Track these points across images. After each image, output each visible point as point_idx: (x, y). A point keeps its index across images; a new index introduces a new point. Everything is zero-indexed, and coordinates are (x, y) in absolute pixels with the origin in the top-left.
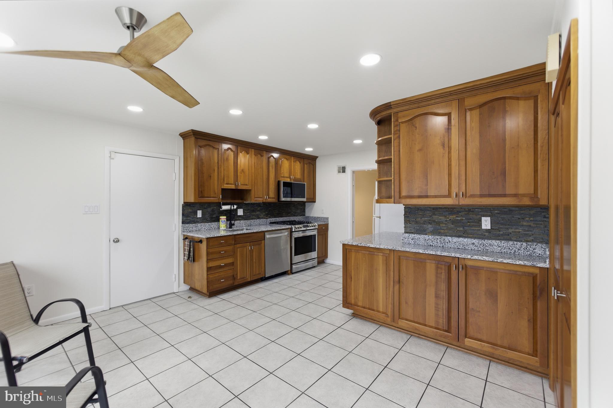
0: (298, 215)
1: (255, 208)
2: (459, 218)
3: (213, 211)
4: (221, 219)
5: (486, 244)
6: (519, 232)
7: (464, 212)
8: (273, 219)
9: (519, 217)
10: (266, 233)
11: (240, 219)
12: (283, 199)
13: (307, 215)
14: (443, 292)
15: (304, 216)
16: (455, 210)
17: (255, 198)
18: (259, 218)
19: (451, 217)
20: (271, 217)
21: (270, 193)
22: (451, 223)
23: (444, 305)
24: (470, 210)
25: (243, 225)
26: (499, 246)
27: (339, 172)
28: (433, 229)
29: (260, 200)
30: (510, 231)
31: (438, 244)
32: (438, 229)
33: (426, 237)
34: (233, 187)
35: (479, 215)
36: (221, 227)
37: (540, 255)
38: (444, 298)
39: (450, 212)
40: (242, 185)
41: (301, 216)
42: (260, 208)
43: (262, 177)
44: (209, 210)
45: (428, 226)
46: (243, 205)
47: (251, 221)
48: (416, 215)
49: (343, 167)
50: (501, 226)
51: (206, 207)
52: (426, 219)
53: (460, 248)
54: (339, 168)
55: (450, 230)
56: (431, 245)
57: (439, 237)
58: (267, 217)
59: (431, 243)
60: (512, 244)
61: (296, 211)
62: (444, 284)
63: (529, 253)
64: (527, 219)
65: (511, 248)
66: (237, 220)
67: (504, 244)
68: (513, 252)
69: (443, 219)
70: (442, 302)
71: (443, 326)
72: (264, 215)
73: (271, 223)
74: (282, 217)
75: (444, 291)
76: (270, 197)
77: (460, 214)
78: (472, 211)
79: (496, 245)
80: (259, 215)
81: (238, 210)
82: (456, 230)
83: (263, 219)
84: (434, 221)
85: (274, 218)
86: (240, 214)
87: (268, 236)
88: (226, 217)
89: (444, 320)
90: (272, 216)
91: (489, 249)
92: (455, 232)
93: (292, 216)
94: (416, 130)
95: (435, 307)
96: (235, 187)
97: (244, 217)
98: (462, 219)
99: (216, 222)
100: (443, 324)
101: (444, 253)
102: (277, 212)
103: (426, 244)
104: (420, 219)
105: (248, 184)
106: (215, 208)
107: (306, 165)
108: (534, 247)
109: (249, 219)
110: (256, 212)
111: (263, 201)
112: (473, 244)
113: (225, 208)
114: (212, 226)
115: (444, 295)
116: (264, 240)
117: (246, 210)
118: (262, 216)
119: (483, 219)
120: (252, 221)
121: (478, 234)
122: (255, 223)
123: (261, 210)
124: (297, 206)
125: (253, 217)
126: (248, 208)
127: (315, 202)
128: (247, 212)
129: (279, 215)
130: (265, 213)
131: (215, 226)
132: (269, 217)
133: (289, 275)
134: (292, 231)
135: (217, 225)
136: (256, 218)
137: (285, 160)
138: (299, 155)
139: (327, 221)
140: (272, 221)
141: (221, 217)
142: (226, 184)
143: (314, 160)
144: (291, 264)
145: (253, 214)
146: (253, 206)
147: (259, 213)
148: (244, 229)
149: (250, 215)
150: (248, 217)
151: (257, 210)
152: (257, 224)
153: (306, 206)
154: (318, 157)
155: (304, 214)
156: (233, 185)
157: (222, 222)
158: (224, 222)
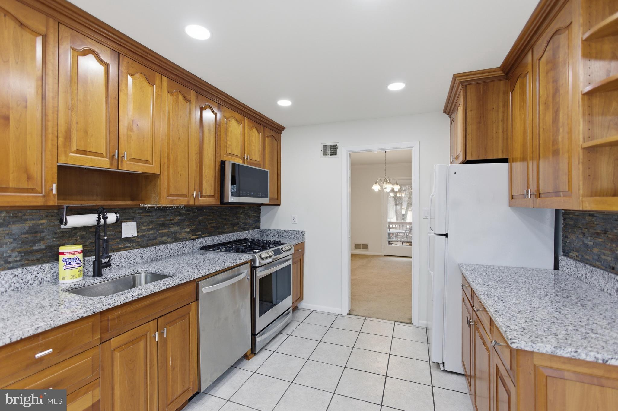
0: (249, 228)
4: (63, 254)
8: (207, 239)
10: (201, 284)
11: (130, 247)
13: (264, 225)
15: (258, 228)
17: (168, 196)
18: (176, 240)
20: (203, 235)
21: (205, 185)
25: (139, 260)
27: (325, 154)
29: (182, 201)
34: (104, 164)
36: (63, 278)
40: (133, 159)
41: (254, 229)
42: (179, 218)
43: (186, 148)
44: (17, 228)
46: (137, 211)
47: (158, 247)
49: (332, 146)
54: (325, 147)
58: (195, 237)
61: (246, 222)
66: (119, 250)
72: (188, 233)
73: (203, 248)
74: (222, 233)
76: (204, 194)
80: (178, 232)
81: (123, 224)
83: (187, 242)
85: (209, 236)
86: (130, 235)
87: (205, 289)
88: (83, 248)
93: (240, 231)
96: (111, 164)
97: (139, 242)
99: (45, 262)
102: (214, 225)
105: (149, 159)
106: (42, 224)
107: (267, 139)
109: (153, 245)
110: (169, 228)
111: (188, 202)
113: (77, 221)
114: (31, 277)
116: (197, 299)
117: (145, 224)
118: (184, 235)
120: (161, 248)
122: (168, 251)
123: (182, 221)
124: (249, 211)
125: (163, 240)
126: (150, 218)
127: (279, 205)
128: (147, 229)
129: (217, 231)
130: (190, 228)
131: (41, 275)
132: (198, 235)
133: (248, 360)
134: (255, 266)
135: (51, 270)
136: (169, 239)
137: (234, 121)
138: (257, 117)
139: (301, 237)
140: (205, 245)
141: (62, 249)
142: (77, 153)
143: (279, 131)
144: (254, 335)
145: (164, 231)
146: (163, 214)
147: (177, 228)
148: (140, 273)
149: (154, 234)
150: (151, 240)
151: (171, 223)
152: (173, 254)
153: (261, 212)
154: (285, 128)
155: (258, 226)
156: (103, 157)
157: (67, 262)
158: (72, 263)
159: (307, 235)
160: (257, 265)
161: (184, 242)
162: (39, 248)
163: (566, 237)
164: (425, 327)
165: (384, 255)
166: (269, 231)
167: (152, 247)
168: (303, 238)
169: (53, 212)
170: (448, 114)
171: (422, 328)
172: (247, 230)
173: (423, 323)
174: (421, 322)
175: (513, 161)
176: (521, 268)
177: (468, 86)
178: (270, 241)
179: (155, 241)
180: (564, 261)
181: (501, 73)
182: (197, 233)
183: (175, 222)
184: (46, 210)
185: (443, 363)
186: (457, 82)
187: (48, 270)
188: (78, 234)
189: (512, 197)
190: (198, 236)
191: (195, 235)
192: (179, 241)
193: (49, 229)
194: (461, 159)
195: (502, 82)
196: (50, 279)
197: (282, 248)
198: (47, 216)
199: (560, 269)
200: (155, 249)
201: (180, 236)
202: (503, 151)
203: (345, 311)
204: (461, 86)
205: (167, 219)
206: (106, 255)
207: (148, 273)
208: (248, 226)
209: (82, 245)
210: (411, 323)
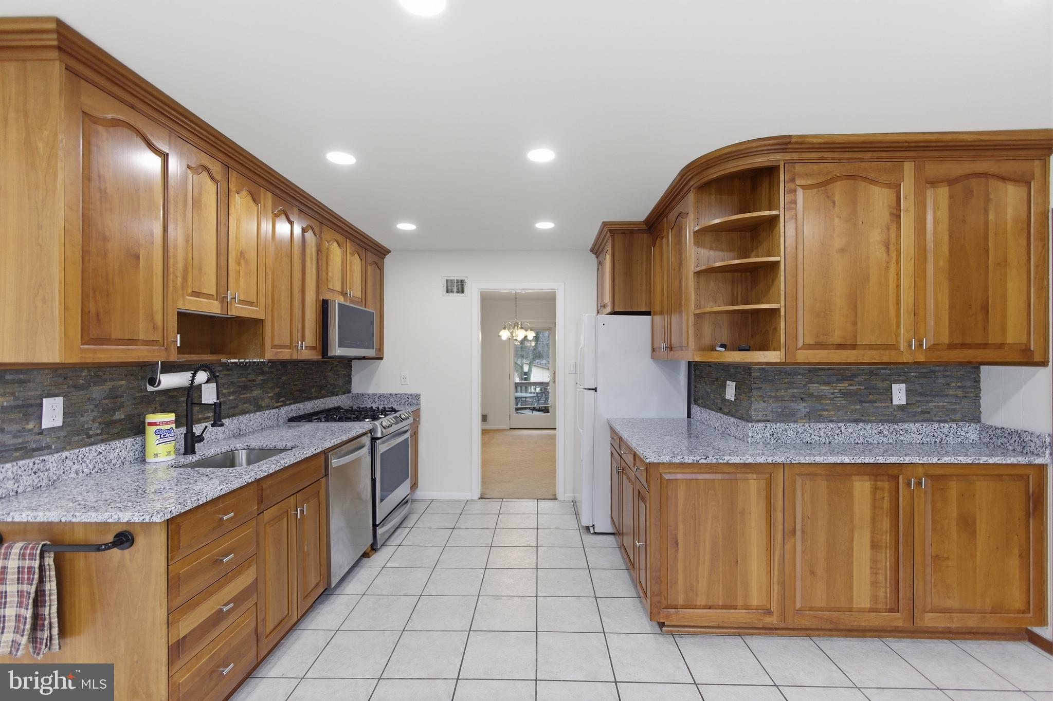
0: (339, 391)
1: (252, 377)
2: (855, 388)
3: (113, 395)
4: (151, 423)
5: (901, 431)
6: (943, 407)
7: (863, 375)
8: (291, 406)
9: (944, 382)
10: (330, 455)
12: (337, 351)
13: (356, 388)
14: (887, 536)
15: (349, 392)
16: (847, 372)
17: (272, 348)
18: (259, 408)
19: (839, 385)
20: (288, 402)
21: (307, 333)
22: (841, 397)
23: (888, 560)
24: (873, 371)
26: (920, 432)
27: (449, 291)
28: (808, 410)
29: (286, 355)
30: (932, 405)
31: (821, 439)
32: (818, 410)
33: (799, 427)
34: (215, 308)
35: (886, 380)
37: (974, 442)
38: (888, 545)
39: (840, 377)
40: (240, 301)
41: (344, 393)
42: (262, 377)
44: (97, 392)
45: (799, 404)
48: (776, 385)
49: (458, 281)
50: (919, 399)
51: (81, 382)
52: (796, 391)
53: (859, 442)
54: (449, 281)
55: (839, 410)
56: (807, 443)
57: (822, 425)
58: (279, 404)
59: (808, 439)
60: (937, 428)
61: (336, 383)
62: (888, 519)
63: (960, 439)
64: (953, 384)
65: (936, 435)
66: (199, 421)
67: (927, 428)
68: (938, 440)
69: (828, 391)
70: (884, 554)
71: (887, 601)
72: (271, 398)
73: (291, 420)
74: (309, 399)
75: (886, 532)
76: (307, 345)
77: (856, 379)
78: (876, 375)
79: (914, 431)
80: (261, 397)
81: (204, 386)
82: (850, 411)
83: (271, 411)
84: (811, 395)
85: (294, 403)
86: (210, 401)
87: (335, 462)
88: (175, 416)
89: (888, 590)
90: (289, 400)
91: (905, 439)
92: (849, 413)
94: (834, 207)
95: (871, 568)
97: (218, 410)
98: (859, 389)
99: (124, 437)
100: (886, 597)
101: (891, 458)
102: (299, 387)
103: (798, 441)
104: (785, 391)
105: (255, 300)
106: (123, 382)
107: (369, 267)
108: (966, 429)
109: (234, 415)
110: (251, 391)
112: (880, 433)
113: (169, 381)
114: (112, 456)
115: (888, 541)
116: (326, 475)
117: (225, 386)
118: (267, 401)
119: (895, 387)
120: (243, 419)
121: (884, 415)
122: (251, 423)
123: (265, 382)
124: (338, 368)
125: (244, 408)
126: (230, 378)
127: (382, 358)
128: (228, 393)
129: (303, 395)
130: (274, 392)
131: (123, 454)
132: (282, 401)
133: (369, 558)
134: (376, 437)
135: (133, 447)
136: (251, 408)
137: (335, 244)
138: (357, 235)
139: (416, 403)
140: (290, 415)
141: (151, 418)
142: (191, 296)
143: (383, 256)
144: (375, 526)
145: (245, 396)
146: (244, 372)
147: (259, 392)
148: (237, 450)
149: (235, 400)
150: (231, 408)
151: (254, 384)
152: (256, 429)
153: (352, 369)
154: (390, 251)
155: (349, 389)
156: (213, 300)
157: (161, 435)
158: (168, 435)
159: (423, 400)
160: (379, 435)
161: (268, 412)
162: (119, 418)
163: (695, 387)
164: (571, 500)
165: (510, 429)
166: (367, 396)
167: (235, 418)
168: (418, 404)
169: (133, 370)
170: (596, 254)
171: (569, 502)
172: (337, 395)
173: (569, 496)
174: (567, 495)
175: (654, 315)
176: (662, 419)
177: (616, 235)
178: (378, 408)
179: (237, 410)
180: (696, 409)
181: (644, 227)
182: (281, 400)
183: (258, 383)
184: (126, 368)
185: (593, 525)
186: (606, 229)
187: (130, 446)
188: (157, 399)
189: (653, 350)
190: (282, 404)
191: (278, 402)
192: (262, 410)
193: (129, 393)
194: (609, 309)
195: (645, 235)
196: (132, 459)
197: (400, 415)
198: (126, 376)
199: (692, 417)
200: (238, 421)
201: (263, 402)
202: (646, 304)
203: (476, 494)
204: (609, 234)
205: (249, 379)
206: (219, 423)
207: (248, 449)
208: (337, 390)
209: (174, 413)
210: (556, 499)
